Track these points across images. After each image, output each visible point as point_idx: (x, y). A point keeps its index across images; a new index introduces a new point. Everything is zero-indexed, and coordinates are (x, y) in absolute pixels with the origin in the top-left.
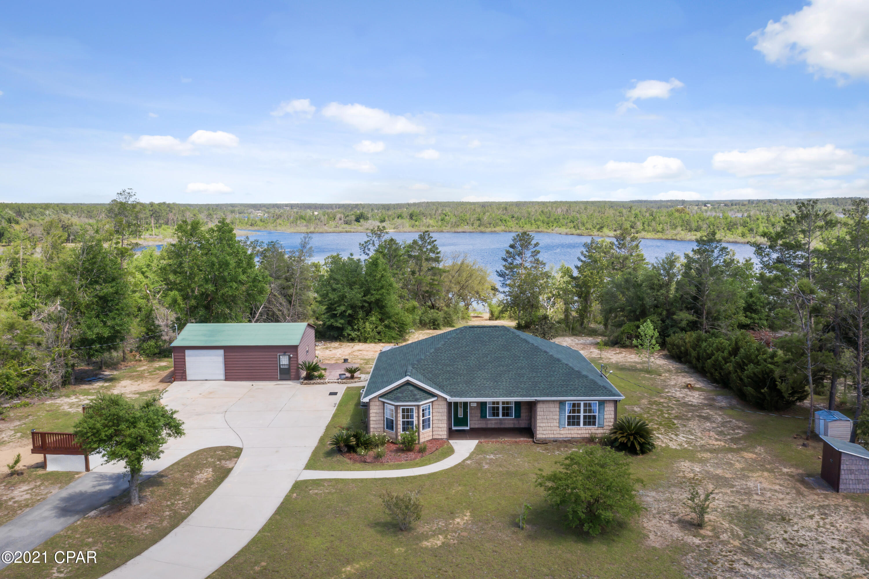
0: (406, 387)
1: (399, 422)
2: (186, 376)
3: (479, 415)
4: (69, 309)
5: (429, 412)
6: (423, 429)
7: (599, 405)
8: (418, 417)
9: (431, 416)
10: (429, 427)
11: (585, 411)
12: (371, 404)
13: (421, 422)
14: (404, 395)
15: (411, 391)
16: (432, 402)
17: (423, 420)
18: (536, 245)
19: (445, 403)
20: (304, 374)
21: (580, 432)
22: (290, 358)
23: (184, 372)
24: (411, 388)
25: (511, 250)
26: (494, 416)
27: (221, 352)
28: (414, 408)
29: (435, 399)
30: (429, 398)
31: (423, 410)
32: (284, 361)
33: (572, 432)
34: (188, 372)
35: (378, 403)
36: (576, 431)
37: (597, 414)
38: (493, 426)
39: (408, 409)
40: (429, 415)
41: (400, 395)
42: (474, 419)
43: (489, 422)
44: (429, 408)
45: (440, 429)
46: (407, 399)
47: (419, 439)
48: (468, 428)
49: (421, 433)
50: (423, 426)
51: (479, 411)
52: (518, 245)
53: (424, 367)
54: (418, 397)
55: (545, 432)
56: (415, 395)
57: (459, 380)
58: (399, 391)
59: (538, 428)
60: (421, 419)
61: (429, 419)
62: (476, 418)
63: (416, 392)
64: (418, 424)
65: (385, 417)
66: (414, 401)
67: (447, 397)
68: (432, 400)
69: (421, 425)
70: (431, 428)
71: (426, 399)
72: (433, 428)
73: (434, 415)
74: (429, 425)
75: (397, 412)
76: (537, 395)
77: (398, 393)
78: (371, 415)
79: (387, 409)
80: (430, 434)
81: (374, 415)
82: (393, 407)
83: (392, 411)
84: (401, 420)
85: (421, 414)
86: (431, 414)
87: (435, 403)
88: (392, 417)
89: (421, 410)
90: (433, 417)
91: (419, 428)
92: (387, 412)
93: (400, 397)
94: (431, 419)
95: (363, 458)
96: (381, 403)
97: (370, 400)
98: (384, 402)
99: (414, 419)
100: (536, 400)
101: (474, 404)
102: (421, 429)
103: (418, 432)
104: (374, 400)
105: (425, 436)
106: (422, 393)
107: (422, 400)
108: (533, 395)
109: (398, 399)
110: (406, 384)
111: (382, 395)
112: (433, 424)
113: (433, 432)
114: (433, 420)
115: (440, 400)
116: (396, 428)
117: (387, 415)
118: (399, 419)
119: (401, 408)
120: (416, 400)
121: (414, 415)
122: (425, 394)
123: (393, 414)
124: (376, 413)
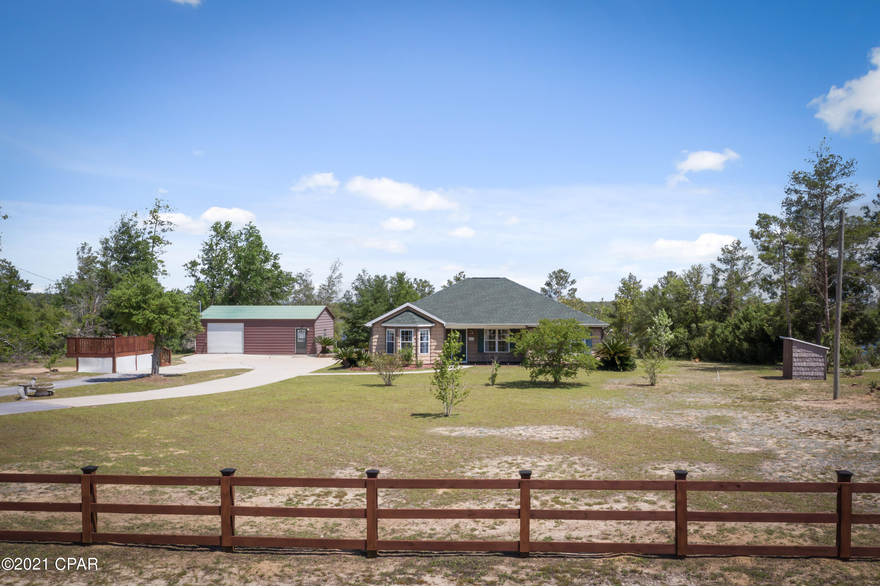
0: (406, 313)
1: (398, 344)
2: (206, 348)
3: (477, 349)
4: (101, 282)
5: (427, 337)
6: (421, 352)
8: (416, 339)
9: (429, 341)
10: (427, 352)
12: (374, 329)
13: (419, 344)
14: (404, 318)
15: (411, 316)
16: (430, 328)
17: (421, 344)
18: (573, 282)
19: (443, 329)
20: (319, 347)
22: (307, 332)
23: (205, 345)
24: (411, 314)
25: (547, 288)
26: (490, 350)
27: (242, 325)
28: (413, 330)
29: (434, 325)
30: (427, 324)
31: (421, 334)
32: (302, 336)
34: (209, 345)
35: (380, 329)
38: (490, 360)
39: (407, 332)
40: (427, 340)
41: (400, 319)
42: (471, 353)
43: (486, 357)
44: (427, 334)
46: (406, 322)
47: (416, 357)
48: (466, 362)
49: (418, 356)
50: (421, 349)
51: (476, 346)
52: (554, 282)
53: (426, 304)
54: (417, 320)
56: (413, 319)
57: (457, 312)
58: (399, 315)
60: (419, 341)
61: (427, 343)
62: (474, 353)
63: (415, 317)
64: (416, 346)
65: (387, 341)
66: (412, 323)
67: (444, 323)
68: (430, 325)
69: (419, 348)
70: (429, 353)
71: (424, 323)
72: (431, 353)
73: (432, 341)
74: (427, 349)
75: (397, 335)
76: (528, 323)
77: (399, 318)
78: (374, 340)
79: (388, 334)
80: (429, 358)
81: (376, 340)
82: (394, 330)
83: (393, 334)
84: (401, 342)
85: (419, 337)
86: (429, 339)
87: (433, 329)
88: (393, 340)
89: (419, 333)
90: (431, 342)
91: (416, 350)
92: (388, 337)
93: (400, 320)
94: (429, 344)
95: (363, 369)
96: (383, 329)
97: (373, 324)
98: (386, 328)
99: (413, 342)
100: (527, 326)
101: (472, 339)
102: (419, 351)
103: (416, 354)
104: (376, 325)
105: (423, 359)
106: (421, 319)
107: (420, 323)
108: (525, 323)
109: (398, 322)
110: (406, 310)
111: (384, 320)
112: (431, 349)
113: (431, 357)
114: (431, 346)
115: (438, 325)
116: (396, 350)
117: (388, 340)
118: (398, 341)
119: (401, 330)
120: (415, 322)
121: (413, 338)
122: (423, 320)
123: (393, 337)
124: (378, 338)
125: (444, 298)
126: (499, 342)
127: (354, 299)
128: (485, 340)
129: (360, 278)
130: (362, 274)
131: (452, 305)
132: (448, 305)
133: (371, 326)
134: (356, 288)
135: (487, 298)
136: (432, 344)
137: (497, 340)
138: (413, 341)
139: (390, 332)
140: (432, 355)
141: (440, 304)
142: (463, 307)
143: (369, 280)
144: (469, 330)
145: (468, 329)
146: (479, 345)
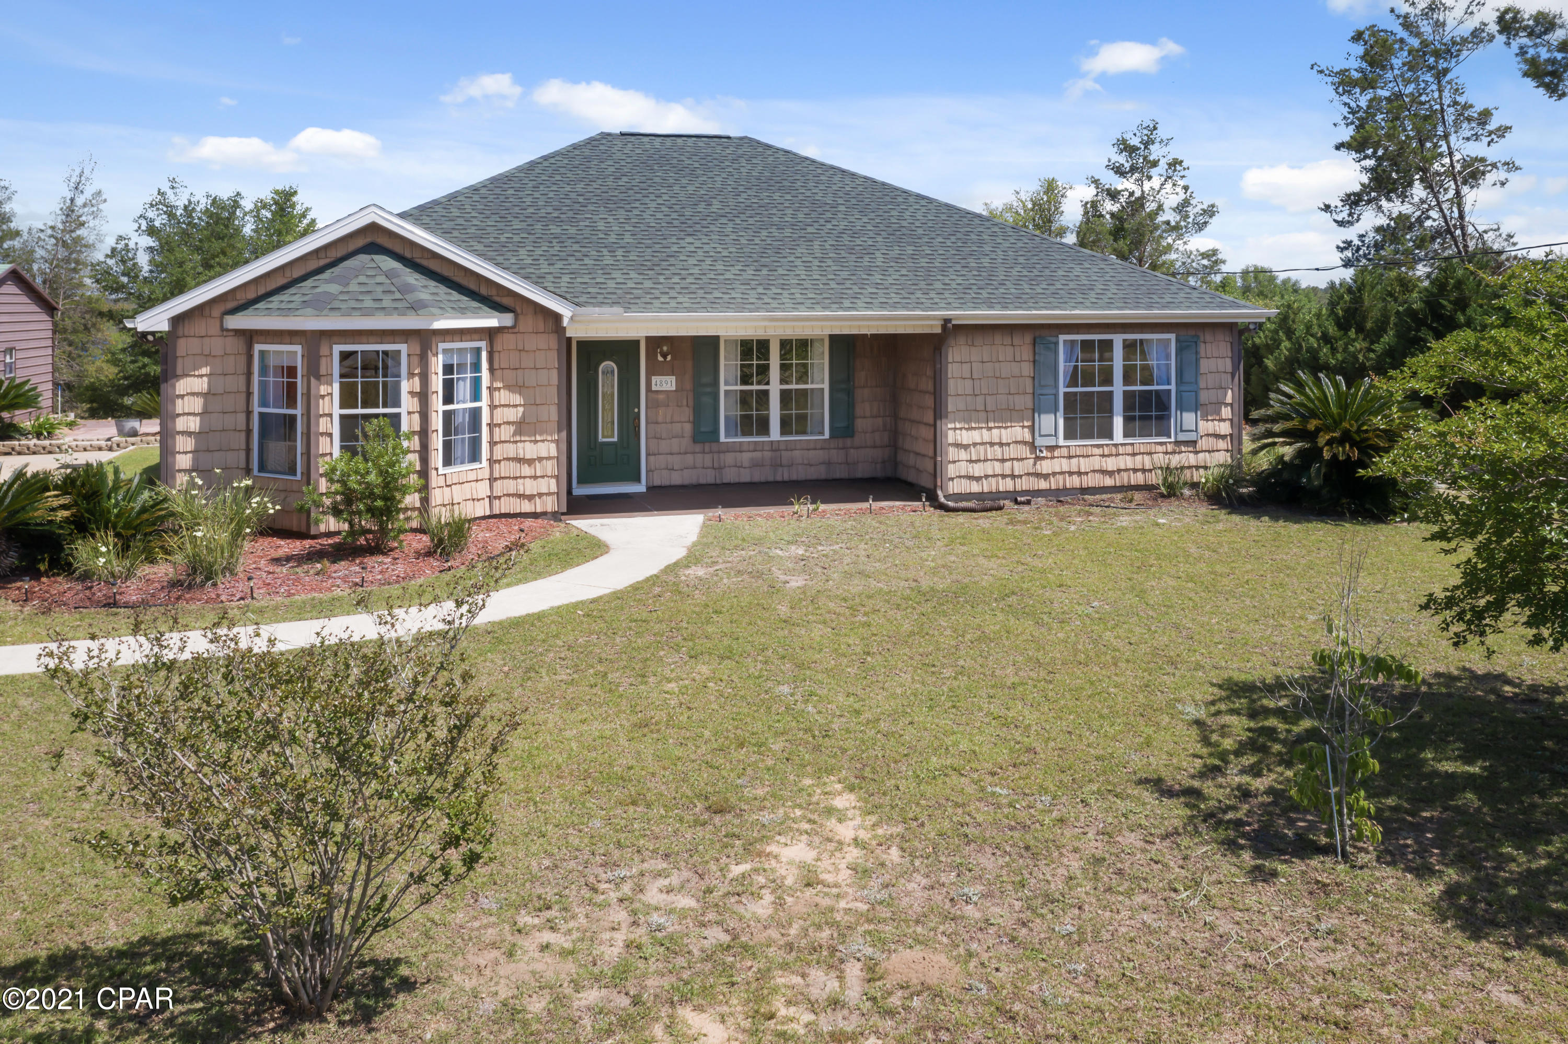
0: (363, 259)
1: (323, 425)
3: (688, 428)
5: (476, 382)
6: (447, 462)
7: (1179, 351)
8: (423, 396)
9: (484, 404)
10: (475, 456)
11: (1128, 378)
12: (183, 347)
13: (437, 422)
14: (353, 287)
15: (389, 275)
16: (490, 334)
17: (448, 417)
19: (552, 341)
21: (1111, 464)
24: (388, 263)
26: (748, 433)
28: (403, 348)
29: (507, 320)
30: (475, 314)
31: (448, 369)
33: (1084, 465)
35: (217, 345)
36: (1096, 463)
37: (1173, 387)
38: (745, 477)
39: (370, 357)
40: (476, 397)
41: (334, 288)
42: (664, 446)
43: (729, 458)
44: (476, 367)
45: (527, 470)
46: (368, 303)
47: (425, 489)
48: (641, 488)
49: (434, 481)
50: (447, 446)
51: (686, 413)
54: (424, 296)
55: (978, 469)
56: (406, 289)
58: (327, 275)
59: (952, 453)
60: (438, 406)
61: (475, 414)
62: (675, 445)
63: (412, 278)
64: (424, 433)
65: (257, 409)
66: (402, 312)
67: (564, 310)
68: (492, 321)
69: (437, 442)
70: (485, 463)
71: (462, 312)
72: (492, 462)
73: (503, 396)
74: (475, 444)
75: (314, 371)
76: (949, 305)
77: (326, 285)
78: (180, 406)
79: (264, 370)
80: (483, 489)
81: (197, 405)
82: (298, 349)
83: (292, 371)
84: (337, 411)
85: (437, 383)
86: (485, 393)
87: (503, 342)
88: (292, 402)
89: (437, 363)
90: (493, 407)
91: (424, 452)
92: (263, 386)
93: (331, 297)
94: (485, 418)
95: (100, 591)
96: (235, 345)
97: (177, 321)
98: (250, 337)
99: (403, 410)
100: (947, 321)
101: (666, 383)
102: (437, 458)
103: (424, 474)
104: (198, 327)
105: (458, 494)
106: (442, 289)
107: (443, 312)
108: (934, 306)
109: (321, 305)
110: (360, 242)
111: (242, 297)
112: (492, 443)
113: (492, 480)
114: (491, 426)
115: (529, 322)
116: (307, 453)
117: (264, 403)
118: (324, 406)
119: (337, 349)
120: (415, 307)
121: (405, 386)
122: (455, 295)
123: (292, 387)
124: (206, 396)
125: (528, 200)
126: (785, 396)
127: (143, 260)
128: (723, 388)
129: (161, 202)
130: (165, 188)
131: (573, 231)
132: (555, 230)
133: (165, 327)
134: (152, 231)
135: (716, 205)
136: (502, 415)
137: (775, 388)
138: (408, 404)
139: (272, 362)
140: (503, 469)
141: (517, 224)
142: (628, 238)
143: (188, 210)
144: (655, 343)
145: (649, 339)
146: (697, 410)
